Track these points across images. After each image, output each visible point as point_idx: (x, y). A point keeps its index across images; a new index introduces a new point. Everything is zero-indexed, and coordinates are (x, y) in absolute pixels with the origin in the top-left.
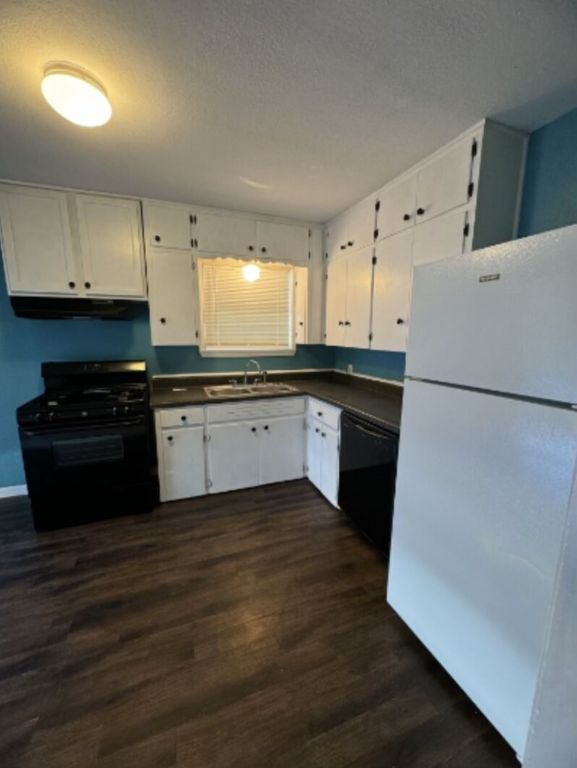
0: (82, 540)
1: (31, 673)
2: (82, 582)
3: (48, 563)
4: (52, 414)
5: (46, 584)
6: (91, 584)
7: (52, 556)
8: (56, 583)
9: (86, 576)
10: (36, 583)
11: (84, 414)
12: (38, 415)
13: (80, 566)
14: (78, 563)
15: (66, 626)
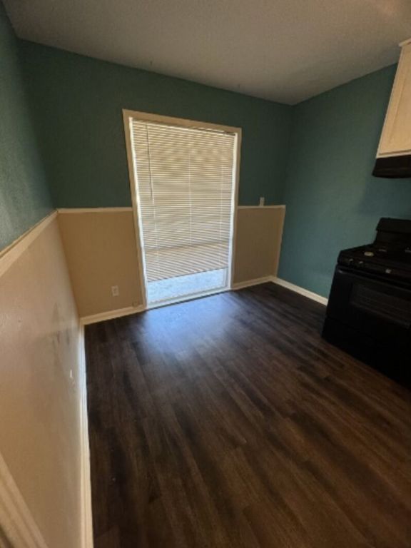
0: (342, 366)
1: (261, 415)
2: (318, 394)
3: (313, 362)
4: (361, 262)
5: (303, 374)
6: (321, 401)
7: (318, 359)
8: (308, 379)
9: (325, 393)
10: (300, 369)
11: (388, 271)
12: (351, 260)
13: (327, 382)
14: (327, 379)
15: (291, 411)
